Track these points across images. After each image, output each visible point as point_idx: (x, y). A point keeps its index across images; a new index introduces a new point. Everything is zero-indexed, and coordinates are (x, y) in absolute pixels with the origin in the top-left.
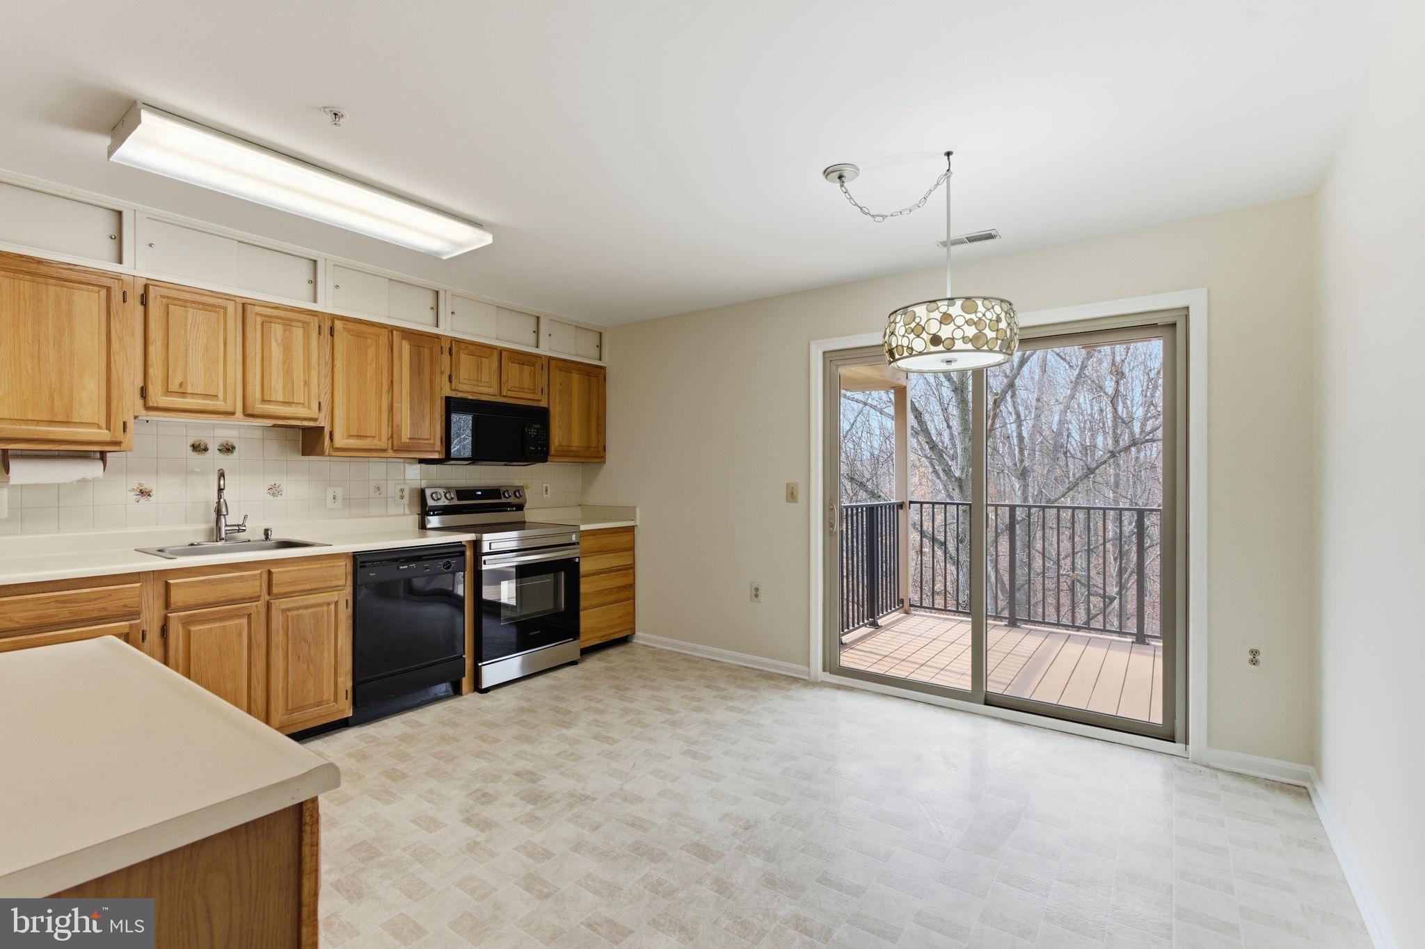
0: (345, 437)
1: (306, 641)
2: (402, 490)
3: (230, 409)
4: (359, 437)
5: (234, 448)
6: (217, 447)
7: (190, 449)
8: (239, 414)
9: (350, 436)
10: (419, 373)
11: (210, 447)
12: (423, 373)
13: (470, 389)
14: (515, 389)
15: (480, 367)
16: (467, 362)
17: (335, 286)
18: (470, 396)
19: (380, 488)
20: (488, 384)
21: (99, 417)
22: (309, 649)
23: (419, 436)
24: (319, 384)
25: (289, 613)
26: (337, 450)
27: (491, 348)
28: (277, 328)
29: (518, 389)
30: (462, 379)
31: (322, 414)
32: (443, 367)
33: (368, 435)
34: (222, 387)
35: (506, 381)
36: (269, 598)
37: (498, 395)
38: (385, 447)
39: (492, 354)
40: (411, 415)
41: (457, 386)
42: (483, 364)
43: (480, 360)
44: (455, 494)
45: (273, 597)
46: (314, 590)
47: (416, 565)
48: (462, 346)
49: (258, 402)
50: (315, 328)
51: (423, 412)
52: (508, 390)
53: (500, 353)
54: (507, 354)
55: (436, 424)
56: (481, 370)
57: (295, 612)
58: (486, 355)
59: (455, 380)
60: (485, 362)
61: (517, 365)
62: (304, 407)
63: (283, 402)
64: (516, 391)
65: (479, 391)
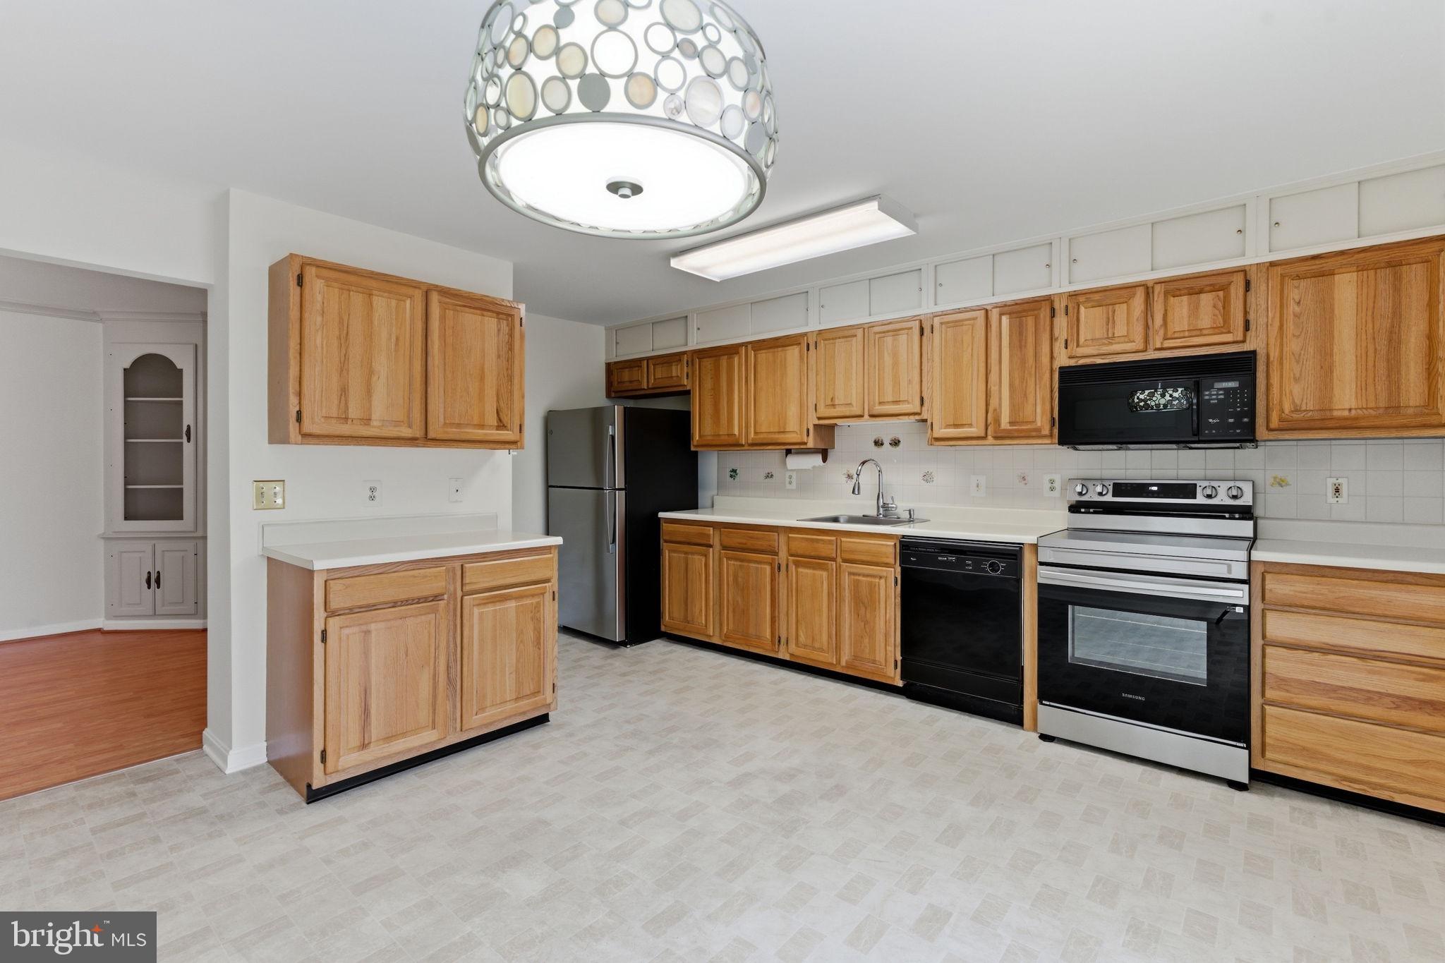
0: (943, 427)
1: (863, 603)
2: (1052, 482)
3: (859, 413)
4: (956, 426)
6: (890, 442)
7: (873, 444)
8: (866, 416)
9: (948, 426)
10: (1021, 347)
11: (885, 442)
12: (1025, 346)
13: (1095, 352)
14: (1182, 335)
15: (1111, 318)
16: (1090, 318)
17: (938, 285)
18: (1099, 361)
19: (1026, 478)
20: (1128, 338)
21: (796, 427)
22: (866, 611)
23: (1021, 420)
24: (921, 381)
25: (852, 577)
26: (937, 439)
27: (1130, 288)
28: (889, 340)
29: (1187, 334)
30: (1082, 340)
31: (925, 408)
32: (1056, 333)
33: (964, 423)
34: (854, 396)
35: (1161, 326)
36: (839, 560)
37: (1145, 350)
38: (983, 434)
39: (1133, 296)
40: (1011, 397)
41: (1074, 352)
42: (1116, 313)
43: (1111, 307)
44: (1111, 488)
45: (841, 560)
46: (868, 562)
47: (957, 558)
48: (1082, 299)
49: (877, 404)
50: (917, 331)
51: (1026, 392)
52: (1165, 339)
53: (1148, 289)
54: (1163, 287)
55: (1043, 404)
56: (1114, 322)
57: (857, 577)
58: (1122, 300)
59: (1075, 344)
60: (1121, 310)
61: (1185, 298)
62: (909, 403)
63: (893, 402)
64: (1184, 337)
65: (1111, 352)
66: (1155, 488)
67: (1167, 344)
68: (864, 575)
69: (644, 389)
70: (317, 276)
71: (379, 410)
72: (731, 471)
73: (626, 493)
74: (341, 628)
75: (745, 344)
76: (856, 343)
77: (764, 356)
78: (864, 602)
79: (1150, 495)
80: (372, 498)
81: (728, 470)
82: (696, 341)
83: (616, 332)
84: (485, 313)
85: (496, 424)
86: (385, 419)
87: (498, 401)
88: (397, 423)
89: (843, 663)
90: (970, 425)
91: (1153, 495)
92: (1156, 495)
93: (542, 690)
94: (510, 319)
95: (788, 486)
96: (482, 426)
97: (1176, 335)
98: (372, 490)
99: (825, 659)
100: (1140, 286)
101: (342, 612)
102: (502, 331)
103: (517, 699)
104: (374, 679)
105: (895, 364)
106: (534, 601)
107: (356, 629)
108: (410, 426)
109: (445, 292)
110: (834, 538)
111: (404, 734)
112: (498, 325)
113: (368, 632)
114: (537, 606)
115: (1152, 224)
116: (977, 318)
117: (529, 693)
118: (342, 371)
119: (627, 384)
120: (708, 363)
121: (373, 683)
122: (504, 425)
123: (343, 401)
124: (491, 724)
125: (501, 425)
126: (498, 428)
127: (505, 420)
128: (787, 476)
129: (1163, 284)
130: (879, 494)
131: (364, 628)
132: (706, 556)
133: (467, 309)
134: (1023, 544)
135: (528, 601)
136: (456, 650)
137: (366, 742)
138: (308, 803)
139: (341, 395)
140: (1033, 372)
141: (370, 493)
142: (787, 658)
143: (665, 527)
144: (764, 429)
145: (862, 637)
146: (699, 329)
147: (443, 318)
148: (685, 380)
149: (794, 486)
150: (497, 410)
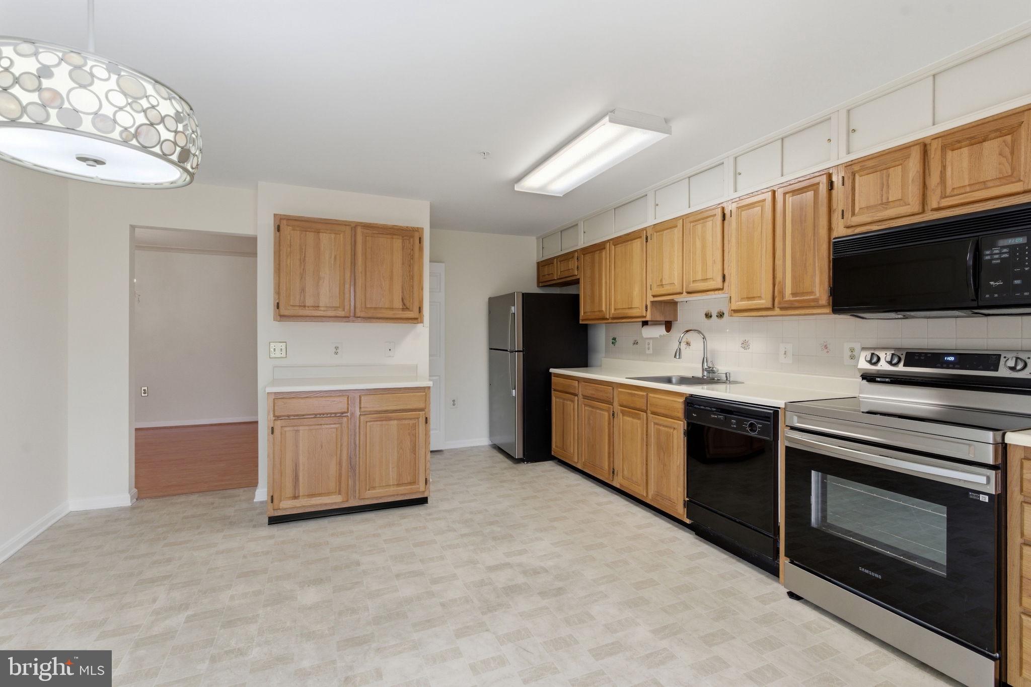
0: (739, 300)
1: (662, 449)
2: (852, 349)
3: (679, 290)
4: (749, 298)
5: (723, 314)
6: (716, 314)
7: (704, 316)
8: (684, 293)
9: (742, 299)
10: (802, 222)
11: (713, 315)
12: (805, 221)
13: (869, 220)
14: (962, 191)
15: (885, 183)
16: (866, 186)
17: (737, 174)
18: (875, 227)
19: (828, 346)
20: (902, 201)
21: (639, 304)
22: (664, 455)
23: (801, 292)
24: (723, 260)
25: (656, 426)
26: (735, 311)
27: (904, 149)
28: (699, 227)
29: (968, 189)
30: (857, 210)
31: (726, 284)
32: (834, 205)
33: (755, 296)
34: (676, 277)
35: (938, 184)
36: (649, 412)
37: (923, 212)
38: (770, 305)
39: (908, 157)
40: (793, 270)
41: (849, 221)
42: (890, 177)
43: (885, 171)
44: (903, 358)
45: (650, 412)
46: (666, 415)
47: (725, 417)
48: (856, 168)
49: (691, 283)
50: (719, 217)
51: (805, 264)
52: (944, 196)
53: (924, 147)
54: (940, 143)
55: (821, 273)
56: (888, 186)
57: (658, 427)
58: (897, 163)
59: (850, 213)
60: (896, 173)
61: (965, 151)
62: (714, 281)
63: (702, 280)
64: (965, 193)
65: (885, 217)
66: (952, 359)
67: (945, 203)
68: (664, 426)
69: (555, 280)
70: (288, 225)
71: (324, 301)
72: (613, 339)
73: (523, 354)
74: (282, 427)
75: (609, 241)
76: (677, 232)
77: (620, 248)
78: (664, 449)
79: (945, 366)
80: (336, 353)
81: (611, 338)
82: (583, 241)
83: (543, 239)
84: (394, 237)
85: (401, 307)
86: (328, 306)
87: (403, 292)
88: (336, 308)
89: (650, 497)
90: (760, 298)
91: (949, 365)
92: (951, 366)
93: (417, 481)
94: (412, 240)
95: (648, 352)
96: (392, 309)
97: (956, 192)
98: (337, 348)
99: (639, 492)
100: (916, 144)
101: (283, 418)
102: (405, 247)
103: (398, 485)
104: (301, 458)
105: (704, 247)
106: (411, 422)
107: (291, 429)
108: (344, 310)
109: (367, 226)
110: (645, 394)
111: (320, 495)
112: (402, 244)
113: (298, 431)
114: (414, 427)
115: (934, 76)
116: (765, 199)
117: (406, 482)
118: (302, 278)
119: (547, 276)
120: (588, 257)
121: (301, 462)
122: (407, 308)
123: (302, 296)
124: (381, 498)
125: (405, 308)
126: (403, 309)
127: (408, 305)
128: (647, 343)
129: (940, 139)
130: (704, 358)
131: (296, 428)
132: (573, 401)
133: (381, 235)
134: (779, 408)
135: (406, 422)
136: (355, 448)
137: (297, 495)
138: (268, 525)
139: (301, 293)
140: (812, 245)
141: (335, 350)
142: (618, 486)
143: (554, 380)
144: (619, 306)
145: (662, 477)
146: (584, 232)
147: (365, 243)
148: (576, 271)
149: (651, 351)
150: (402, 298)
